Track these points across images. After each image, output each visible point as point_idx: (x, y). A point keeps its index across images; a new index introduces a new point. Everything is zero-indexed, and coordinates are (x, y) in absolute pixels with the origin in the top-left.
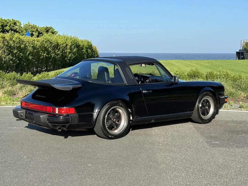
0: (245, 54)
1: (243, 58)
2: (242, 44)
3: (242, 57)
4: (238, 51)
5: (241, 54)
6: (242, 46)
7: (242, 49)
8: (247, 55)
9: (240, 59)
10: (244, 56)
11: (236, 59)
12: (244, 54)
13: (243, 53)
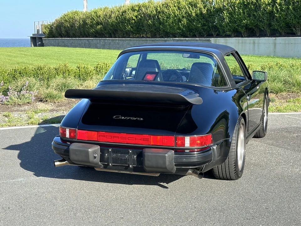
0: (44, 39)
1: (42, 45)
2: (36, 27)
3: (40, 43)
4: (32, 36)
5: (38, 39)
6: (36, 29)
7: (36, 33)
8: (47, 41)
9: (36, 46)
10: (44, 42)
11: (31, 46)
12: (42, 40)
13: (41, 38)
